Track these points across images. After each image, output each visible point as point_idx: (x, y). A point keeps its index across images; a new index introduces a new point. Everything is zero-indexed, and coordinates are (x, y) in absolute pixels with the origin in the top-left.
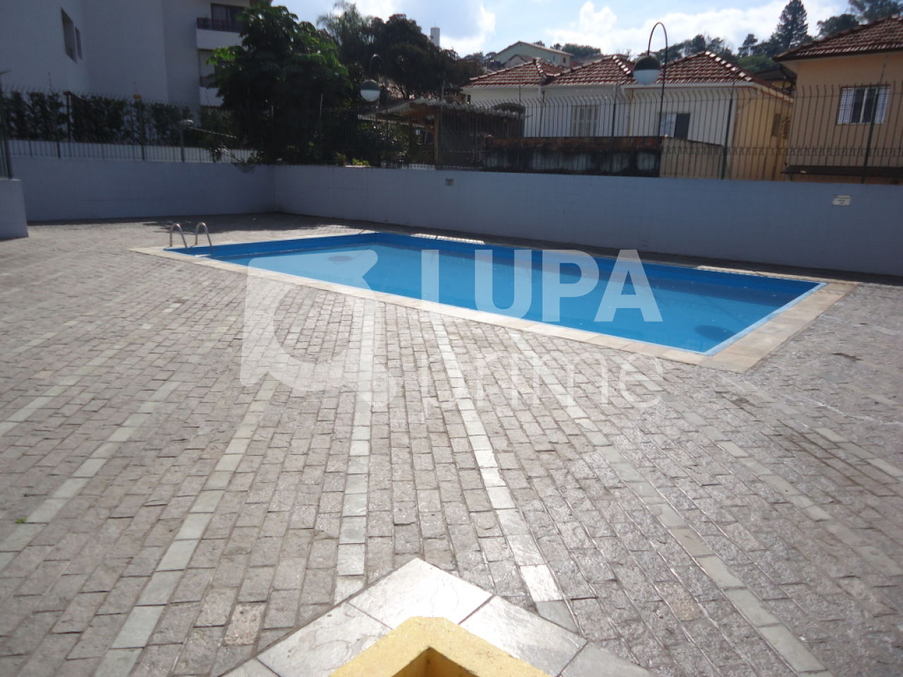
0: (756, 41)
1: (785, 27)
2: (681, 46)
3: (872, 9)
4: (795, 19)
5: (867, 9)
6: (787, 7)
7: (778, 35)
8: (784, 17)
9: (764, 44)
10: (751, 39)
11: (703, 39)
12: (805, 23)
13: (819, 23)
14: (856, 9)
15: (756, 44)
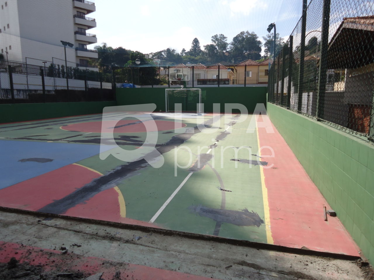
0: (185, 51)
1: (194, 47)
2: (162, 51)
3: (218, 43)
4: (196, 44)
5: (217, 43)
6: (193, 40)
7: (192, 49)
8: (193, 43)
9: (188, 52)
10: (184, 50)
11: (170, 50)
12: (200, 46)
13: (204, 46)
14: (214, 43)
15: (186, 52)
